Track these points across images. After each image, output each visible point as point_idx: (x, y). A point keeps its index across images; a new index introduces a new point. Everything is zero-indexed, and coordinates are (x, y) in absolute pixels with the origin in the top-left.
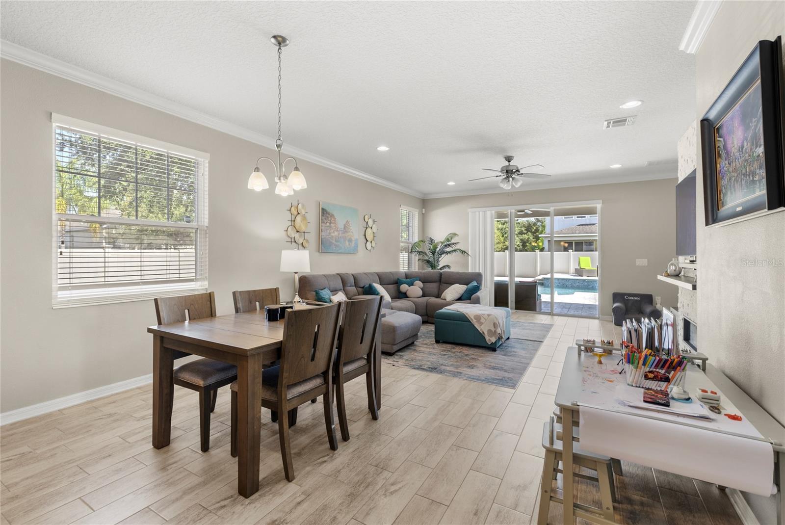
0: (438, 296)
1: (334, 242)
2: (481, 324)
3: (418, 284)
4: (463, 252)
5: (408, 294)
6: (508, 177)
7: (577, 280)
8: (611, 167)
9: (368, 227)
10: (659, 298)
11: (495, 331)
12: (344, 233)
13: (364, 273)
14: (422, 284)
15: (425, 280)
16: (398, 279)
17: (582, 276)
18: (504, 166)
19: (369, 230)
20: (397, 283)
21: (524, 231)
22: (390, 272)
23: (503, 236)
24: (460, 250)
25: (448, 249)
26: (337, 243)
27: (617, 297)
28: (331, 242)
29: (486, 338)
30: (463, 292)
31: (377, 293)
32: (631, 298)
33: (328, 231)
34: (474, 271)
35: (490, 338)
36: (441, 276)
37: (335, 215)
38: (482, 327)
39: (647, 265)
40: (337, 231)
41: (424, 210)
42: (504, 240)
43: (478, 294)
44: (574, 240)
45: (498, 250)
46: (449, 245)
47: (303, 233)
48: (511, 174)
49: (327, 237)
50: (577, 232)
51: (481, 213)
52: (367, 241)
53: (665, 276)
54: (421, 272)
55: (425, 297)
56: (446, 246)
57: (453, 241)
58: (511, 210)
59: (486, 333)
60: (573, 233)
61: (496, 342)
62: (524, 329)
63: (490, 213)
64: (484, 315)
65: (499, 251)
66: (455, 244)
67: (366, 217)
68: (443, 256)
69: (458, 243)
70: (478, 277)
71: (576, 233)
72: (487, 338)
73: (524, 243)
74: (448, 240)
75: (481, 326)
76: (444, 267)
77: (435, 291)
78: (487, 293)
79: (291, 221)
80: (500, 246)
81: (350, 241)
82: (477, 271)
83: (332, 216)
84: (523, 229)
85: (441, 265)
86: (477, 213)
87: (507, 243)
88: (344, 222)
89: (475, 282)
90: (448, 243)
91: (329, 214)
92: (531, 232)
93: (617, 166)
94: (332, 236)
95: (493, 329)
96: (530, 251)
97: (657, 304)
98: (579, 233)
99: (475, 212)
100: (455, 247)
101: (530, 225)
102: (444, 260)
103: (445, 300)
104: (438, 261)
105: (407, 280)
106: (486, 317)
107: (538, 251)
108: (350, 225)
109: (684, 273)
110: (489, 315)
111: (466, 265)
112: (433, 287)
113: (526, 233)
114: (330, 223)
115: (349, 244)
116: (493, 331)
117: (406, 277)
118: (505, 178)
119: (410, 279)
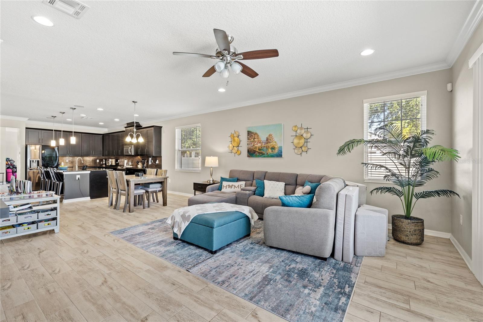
1: (257, 150)
9: (297, 135)
12: (267, 143)
19: (297, 138)
26: (260, 151)
28: (255, 151)
33: (252, 144)
37: (258, 132)
40: (260, 143)
41: (450, 86)
47: (237, 147)
49: (252, 147)
52: (296, 147)
67: (295, 128)
79: (231, 142)
81: (273, 148)
83: (256, 134)
88: (267, 136)
91: (253, 133)
94: (256, 147)
108: (273, 137)
114: (254, 139)
115: (272, 151)
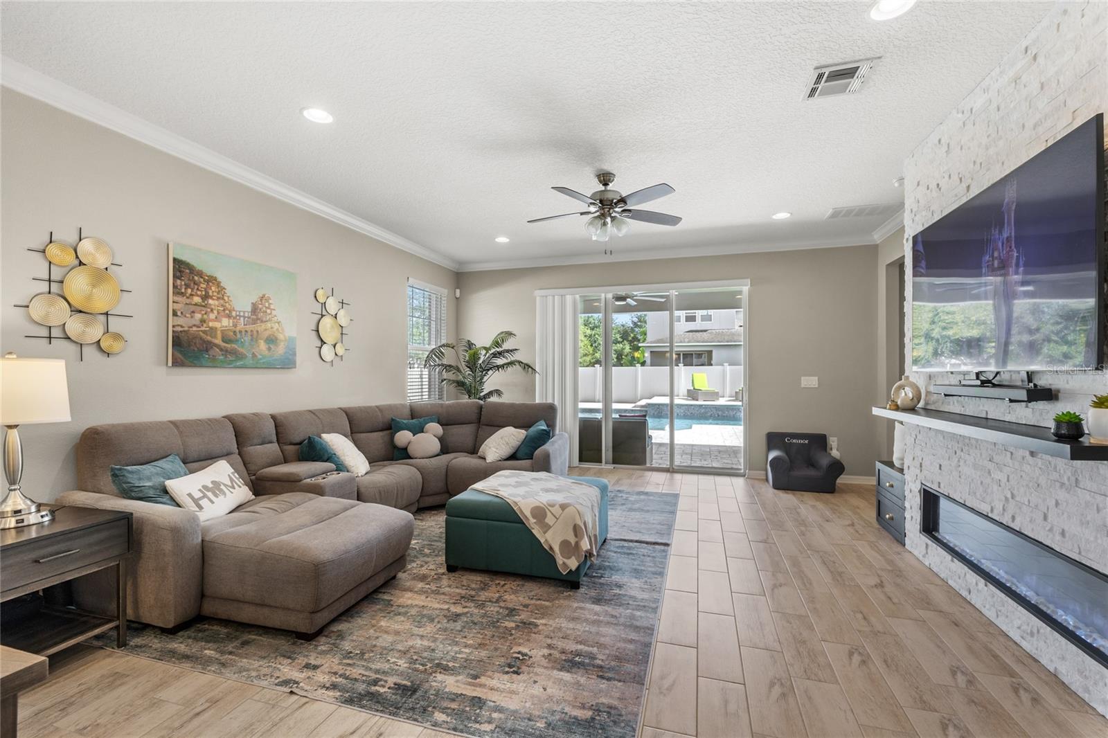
0: (474, 450)
1: (218, 341)
2: (546, 528)
3: (435, 428)
4: (527, 367)
5: (411, 450)
6: (603, 216)
7: (692, 405)
8: (774, 217)
9: (324, 313)
10: (835, 439)
11: (577, 544)
12: (254, 322)
13: (310, 411)
14: (440, 427)
15: (447, 421)
16: (392, 420)
17: (697, 400)
18: (597, 192)
19: (327, 322)
20: (391, 427)
21: (620, 340)
22: (377, 407)
23: (592, 345)
24: (520, 362)
25: (500, 361)
26: (228, 346)
27: (774, 440)
28: (210, 342)
29: (557, 560)
30: (519, 443)
31: (326, 457)
32: (794, 441)
33: (198, 316)
34: (544, 402)
35: (565, 560)
36: (481, 411)
38: (549, 535)
39: (817, 386)
40: (229, 317)
41: (458, 291)
42: (593, 351)
43: (547, 447)
44: (682, 351)
45: (585, 364)
46: (500, 353)
47: (103, 318)
48: (610, 209)
49: (195, 329)
50: (686, 340)
51: (556, 297)
52: (323, 342)
53: (890, 409)
54: (442, 405)
55: (447, 453)
56: (495, 355)
57: (506, 346)
58: (606, 294)
59: (556, 548)
60: (681, 342)
61: (578, 568)
62: (630, 510)
63: (572, 298)
64: (553, 506)
65: (587, 366)
66: (511, 351)
67: (320, 293)
68: (490, 372)
69: (516, 350)
70: (548, 412)
71: (684, 342)
72: (560, 560)
73: (620, 356)
74: (497, 344)
75: (545, 533)
76: (490, 393)
77: (469, 441)
78: (564, 445)
79: (50, 281)
80: (588, 359)
81: (272, 340)
82: (550, 401)
83: (212, 280)
84: (618, 336)
85: (487, 388)
86: (550, 298)
87: (598, 355)
88: (255, 299)
89: (543, 422)
90: (498, 350)
91: (200, 274)
92: (628, 341)
93: (782, 216)
94: (213, 330)
95: (573, 540)
96: (628, 366)
97: (831, 449)
98: (689, 342)
99: (546, 296)
100: (510, 358)
101: (627, 331)
102: (492, 381)
103: (485, 459)
104: (481, 383)
105: (414, 421)
106: (557, 510)
107: (638, 365)
108: (272, 307)
109: (927, 404)
110: (563, 507)
111: (531, 389)
112: (463, 433)
113: (621, 342)
114: (206, 297)
115: (269, 349)
116: (573, 544)
117: (412, 415)
118: (598, 217)
119: (417, 419)
